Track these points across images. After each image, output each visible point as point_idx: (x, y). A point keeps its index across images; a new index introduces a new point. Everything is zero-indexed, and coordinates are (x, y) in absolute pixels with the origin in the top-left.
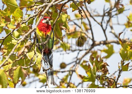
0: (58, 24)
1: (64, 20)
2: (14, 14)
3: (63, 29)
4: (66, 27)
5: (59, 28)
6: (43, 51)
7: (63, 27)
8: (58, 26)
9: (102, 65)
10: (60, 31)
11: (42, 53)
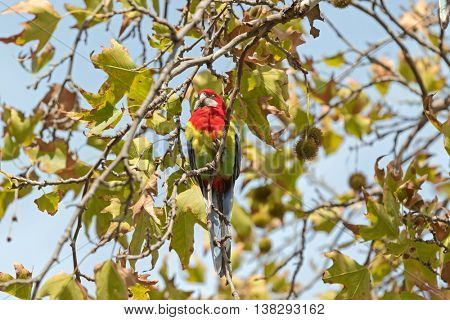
0: (256, 100)
1: (271, 87)
2: (131, 93)
3: (268, 112)
4: (278, 107)
5: (259, 112)
6: (209, 187)
7: (270, 107)
8: (257, 105)
9: (403, 189)
10: (262, 117)
11: (209, 193)
